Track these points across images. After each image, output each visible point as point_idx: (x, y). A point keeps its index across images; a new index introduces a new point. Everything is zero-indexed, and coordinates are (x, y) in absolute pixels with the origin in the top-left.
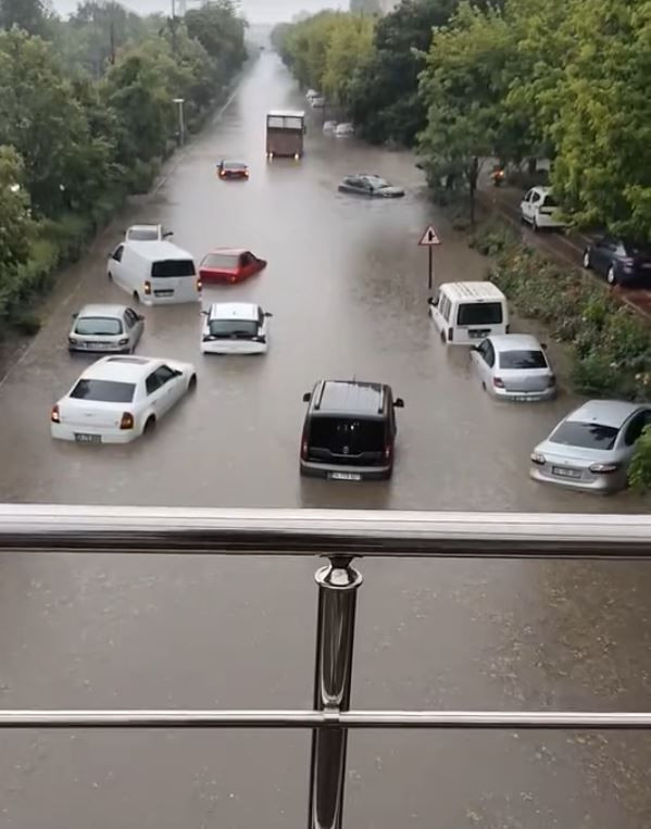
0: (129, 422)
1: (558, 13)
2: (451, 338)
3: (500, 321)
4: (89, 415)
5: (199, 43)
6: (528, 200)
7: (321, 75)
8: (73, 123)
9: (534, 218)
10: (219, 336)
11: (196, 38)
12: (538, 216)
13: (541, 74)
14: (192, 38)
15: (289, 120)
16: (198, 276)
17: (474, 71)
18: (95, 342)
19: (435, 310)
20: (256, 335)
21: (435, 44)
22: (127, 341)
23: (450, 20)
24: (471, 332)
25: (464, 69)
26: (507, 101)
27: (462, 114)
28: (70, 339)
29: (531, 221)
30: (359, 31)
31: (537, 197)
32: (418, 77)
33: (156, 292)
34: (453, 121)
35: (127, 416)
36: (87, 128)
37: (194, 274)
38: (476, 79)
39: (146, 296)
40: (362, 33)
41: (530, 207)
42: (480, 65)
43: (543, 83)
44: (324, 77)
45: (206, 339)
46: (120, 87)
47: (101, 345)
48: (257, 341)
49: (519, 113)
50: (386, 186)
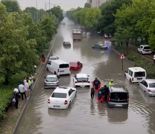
0: (66, 102)
1: (147, 6)
2: (133, 80)
3: (145, 76)
4: (57, 101)
5: (54, 15)
6: (139, 48)
7: (84, 21)
8: (38, 33)
9: (142, 52)
10: (79, 82)
11: (54, 14)
12: (143, 51)
13: (145, 19)
14: (53, 14)
15: (78, 31)
16: (70, 68)
17: (126, 19)
18: (51, 83)
19: (127, 74)
20: (88, 81)
21: (117, 13)
22: (58, 83)
23: (120, 8)
24: (138, 78)
25: (124, 19)
26: (137, 25)
27: (125, 29)
28: (45, 83)
29: (141, 53)
30: (92, 12)
31: (142, 47)
32: (115, 21)
33: (60, 71)
34: (123, 30)
35: (66, 101)
36: (41, 35)
37: (69, 67)
38: (127, 21)
39: (58, 72)
40: (93, 12)
41: (140, 49)
42: (127, 18)
43: (145, 21)
44: (85, 22)
45: (76, 83)
46: (44, 26)
47: (52, 84)
48: (88, 83)
49: (139, 28)
50: (104, 46)
